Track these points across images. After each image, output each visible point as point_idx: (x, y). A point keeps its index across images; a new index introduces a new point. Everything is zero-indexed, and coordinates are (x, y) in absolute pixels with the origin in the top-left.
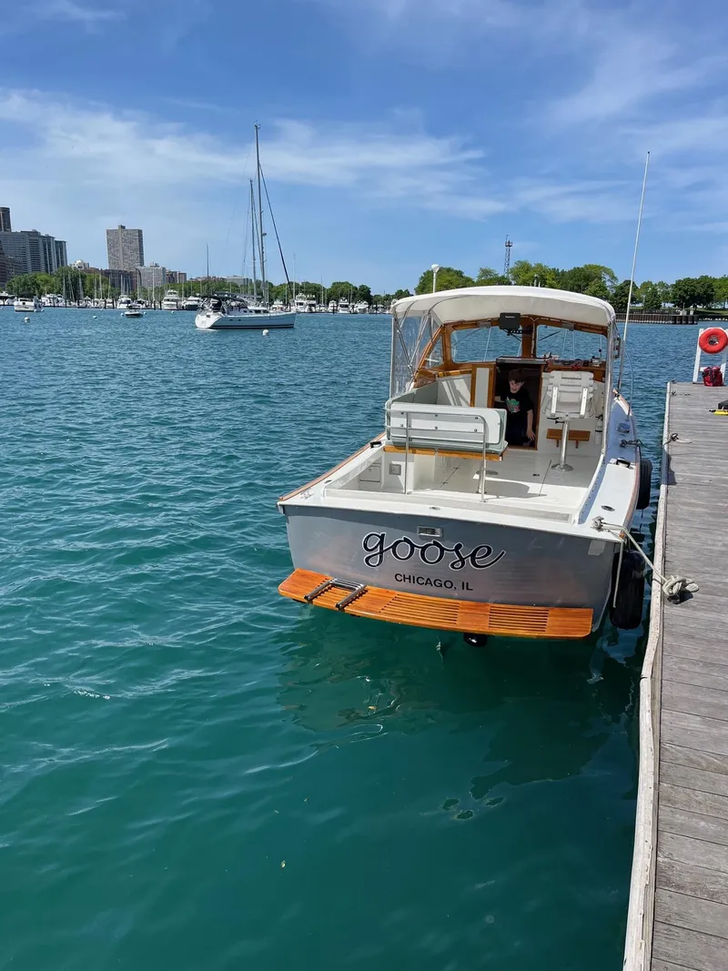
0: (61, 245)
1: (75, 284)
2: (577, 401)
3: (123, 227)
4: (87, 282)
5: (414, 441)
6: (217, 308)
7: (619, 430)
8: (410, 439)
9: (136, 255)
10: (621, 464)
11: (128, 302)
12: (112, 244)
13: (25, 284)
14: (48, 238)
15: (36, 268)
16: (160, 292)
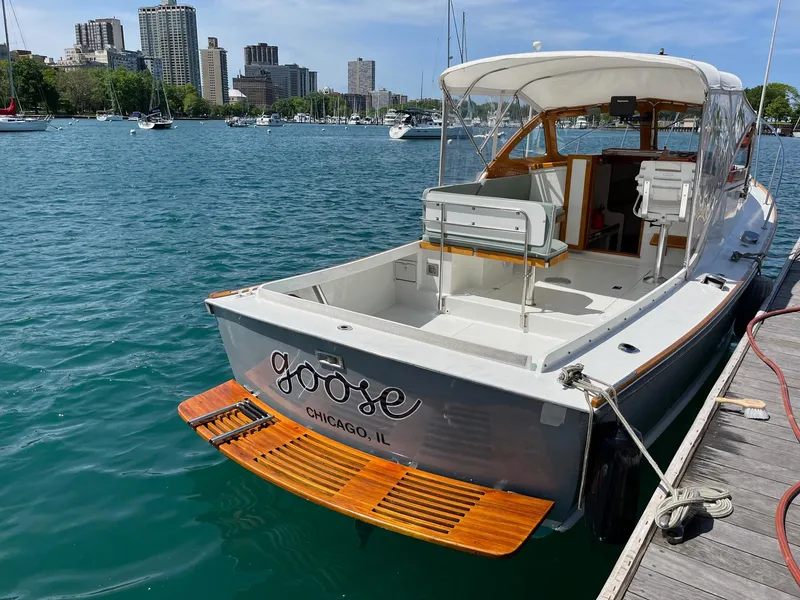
0: (313, 75)
1: (320, 106)
2: (675, 199)
3: (361, 59)
4: (330, 104)
5: (449, 238)
6: (408, 121)
7: (743, 239)
8: (446, 235)
9: (370, 81)
10: (711, 284)
11: (357, 119)
12: (352, 73)
13: (285, 106)
14: (305, 69)
15: (294, 93)
16: (384, 111)
